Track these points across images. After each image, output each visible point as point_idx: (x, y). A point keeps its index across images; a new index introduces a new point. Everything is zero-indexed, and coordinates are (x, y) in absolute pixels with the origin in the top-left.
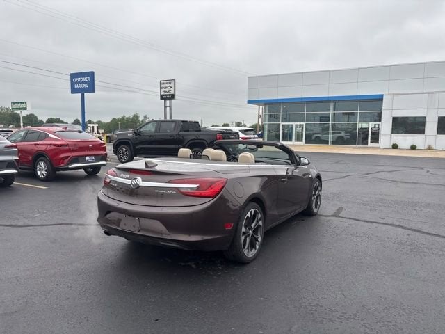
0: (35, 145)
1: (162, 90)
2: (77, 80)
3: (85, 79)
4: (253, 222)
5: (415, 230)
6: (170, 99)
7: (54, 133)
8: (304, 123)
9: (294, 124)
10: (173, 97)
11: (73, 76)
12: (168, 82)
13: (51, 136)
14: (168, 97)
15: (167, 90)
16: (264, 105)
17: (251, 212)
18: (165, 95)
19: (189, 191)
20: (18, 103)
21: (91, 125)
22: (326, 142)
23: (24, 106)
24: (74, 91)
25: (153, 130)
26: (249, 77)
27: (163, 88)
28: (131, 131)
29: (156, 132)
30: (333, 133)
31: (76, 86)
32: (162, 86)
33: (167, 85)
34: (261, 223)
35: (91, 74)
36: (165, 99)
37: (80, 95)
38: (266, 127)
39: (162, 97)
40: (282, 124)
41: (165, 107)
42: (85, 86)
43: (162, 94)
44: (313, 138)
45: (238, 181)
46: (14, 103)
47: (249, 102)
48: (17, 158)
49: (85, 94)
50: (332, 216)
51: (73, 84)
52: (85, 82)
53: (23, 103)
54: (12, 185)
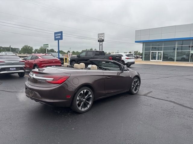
0: (34, 61)
1: (99, 38)
2: (56, 35)
3: (59, 34)
4: (86, 96)
5: (180, 105)
6: (102, 42)
7: (41, 56)
8: (162, 52)
9: (157, 52)
10: (103, 41)
11: (55, 33)
12: (101, 34)
13: (39, 57)
14: (101, 41)
15: (101, 38)
16: (143, 43)
17: (84, 92)
18: (100, 40)
19: (50, 81)
20: (45, 45)
21: (69, 53)
22: (173, 60)
23: (47, 46)
24: (55, 39)
25: (85, 55)
26: (136, 31)
27: (99, 37)
28: (76, 56)
29: (85, 56)
30: (177, 56)
31: (56, 37)
32: (99, 36)
33: (101, 36)
34: (91, 96)
35: (61, 32)
36: (100, 42)
37: (57, 41)
38: (144, 53)
39: (99, 41)
40: (151, 52)
41: (100, 45)
42: (59, 37)
43: (99, 39)
44: (169, 58)
45: (76, 77)
46: (44, 45)
47: (136, 42)
48: (25, 66)
49: (59, 41)
50: (143, 95)
51: (55, 37)
52: (59, 36)
53: (47, 45)
54: (24, 76)
